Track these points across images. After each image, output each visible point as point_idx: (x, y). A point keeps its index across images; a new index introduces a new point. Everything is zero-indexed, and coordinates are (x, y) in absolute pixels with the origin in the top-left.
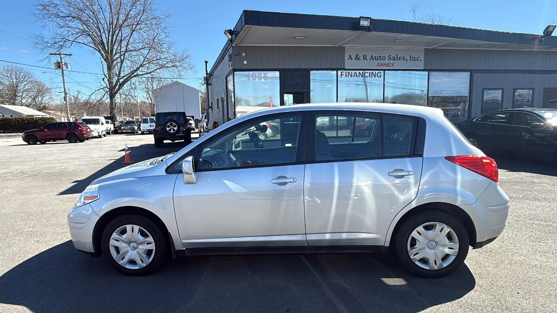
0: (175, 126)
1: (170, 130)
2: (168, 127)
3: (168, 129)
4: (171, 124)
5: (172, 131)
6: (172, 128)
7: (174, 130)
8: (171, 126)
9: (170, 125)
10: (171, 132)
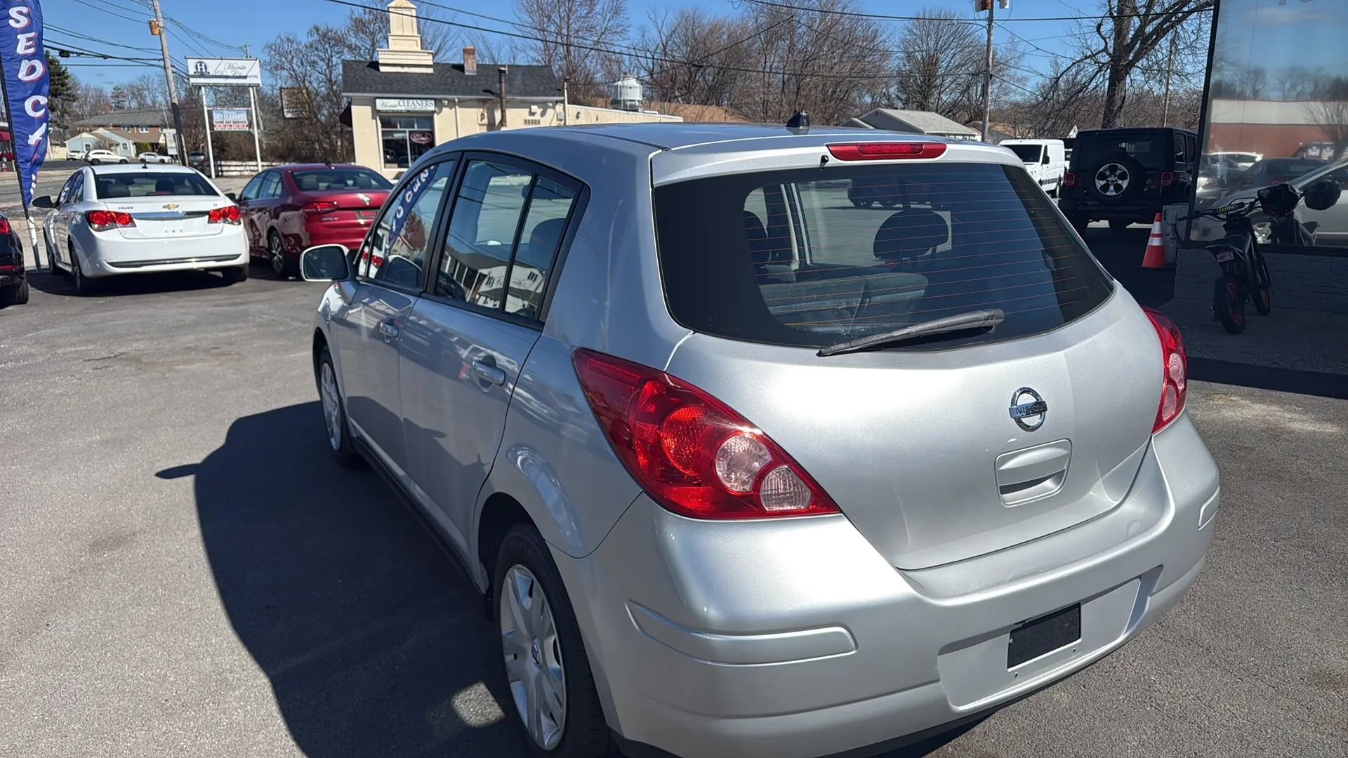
0: (1123, 177)
1: (1106, 187)
2: (1102, 177)
3: (1100, 183)
4: (1113, 170)
5: (1111, 192)
6: (1113, 182)
7: (1118, 187)
8: (1110, 176)
9: (1108, 173)
10: (1108, 194)
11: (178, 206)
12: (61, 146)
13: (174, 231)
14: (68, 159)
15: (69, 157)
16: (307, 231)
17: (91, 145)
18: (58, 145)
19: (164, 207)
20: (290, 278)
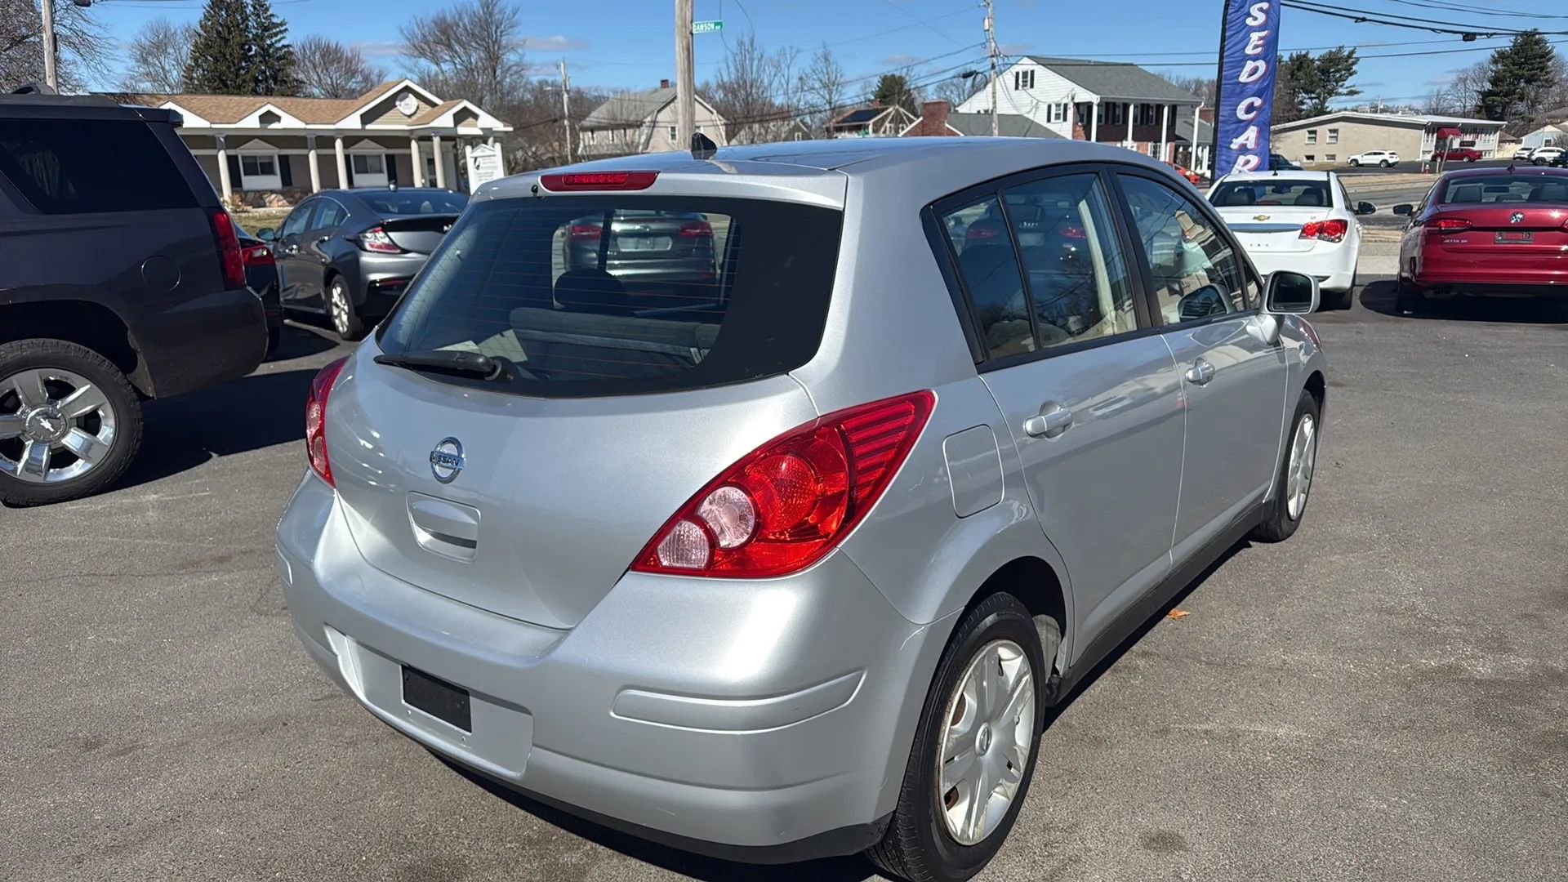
11: (1269, 218)
12: (1516, 143)
13: (1259, 245)
14: (1515, 158)
15: (1517, 156)
16: (1422, 254)
17: (1552, 141)
18: (1513, 141)
19: (1255, 218)
20: (1405, 312)
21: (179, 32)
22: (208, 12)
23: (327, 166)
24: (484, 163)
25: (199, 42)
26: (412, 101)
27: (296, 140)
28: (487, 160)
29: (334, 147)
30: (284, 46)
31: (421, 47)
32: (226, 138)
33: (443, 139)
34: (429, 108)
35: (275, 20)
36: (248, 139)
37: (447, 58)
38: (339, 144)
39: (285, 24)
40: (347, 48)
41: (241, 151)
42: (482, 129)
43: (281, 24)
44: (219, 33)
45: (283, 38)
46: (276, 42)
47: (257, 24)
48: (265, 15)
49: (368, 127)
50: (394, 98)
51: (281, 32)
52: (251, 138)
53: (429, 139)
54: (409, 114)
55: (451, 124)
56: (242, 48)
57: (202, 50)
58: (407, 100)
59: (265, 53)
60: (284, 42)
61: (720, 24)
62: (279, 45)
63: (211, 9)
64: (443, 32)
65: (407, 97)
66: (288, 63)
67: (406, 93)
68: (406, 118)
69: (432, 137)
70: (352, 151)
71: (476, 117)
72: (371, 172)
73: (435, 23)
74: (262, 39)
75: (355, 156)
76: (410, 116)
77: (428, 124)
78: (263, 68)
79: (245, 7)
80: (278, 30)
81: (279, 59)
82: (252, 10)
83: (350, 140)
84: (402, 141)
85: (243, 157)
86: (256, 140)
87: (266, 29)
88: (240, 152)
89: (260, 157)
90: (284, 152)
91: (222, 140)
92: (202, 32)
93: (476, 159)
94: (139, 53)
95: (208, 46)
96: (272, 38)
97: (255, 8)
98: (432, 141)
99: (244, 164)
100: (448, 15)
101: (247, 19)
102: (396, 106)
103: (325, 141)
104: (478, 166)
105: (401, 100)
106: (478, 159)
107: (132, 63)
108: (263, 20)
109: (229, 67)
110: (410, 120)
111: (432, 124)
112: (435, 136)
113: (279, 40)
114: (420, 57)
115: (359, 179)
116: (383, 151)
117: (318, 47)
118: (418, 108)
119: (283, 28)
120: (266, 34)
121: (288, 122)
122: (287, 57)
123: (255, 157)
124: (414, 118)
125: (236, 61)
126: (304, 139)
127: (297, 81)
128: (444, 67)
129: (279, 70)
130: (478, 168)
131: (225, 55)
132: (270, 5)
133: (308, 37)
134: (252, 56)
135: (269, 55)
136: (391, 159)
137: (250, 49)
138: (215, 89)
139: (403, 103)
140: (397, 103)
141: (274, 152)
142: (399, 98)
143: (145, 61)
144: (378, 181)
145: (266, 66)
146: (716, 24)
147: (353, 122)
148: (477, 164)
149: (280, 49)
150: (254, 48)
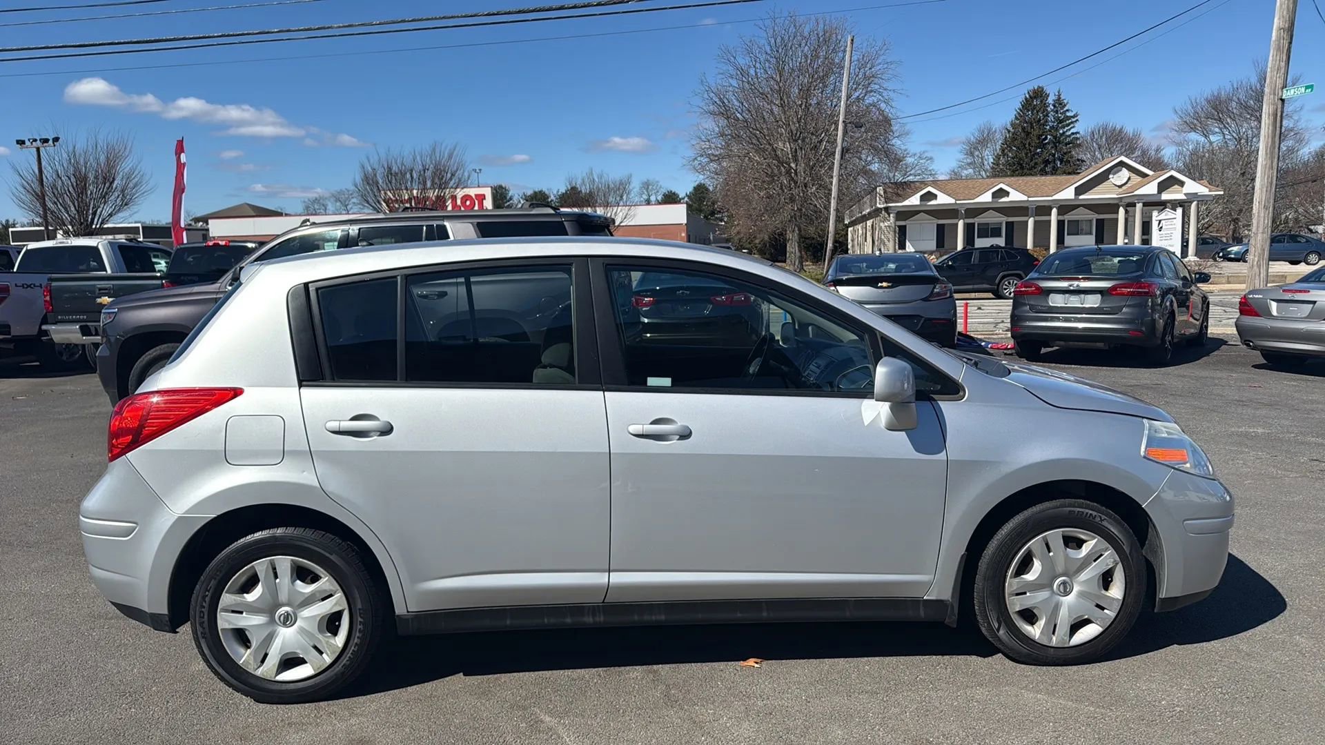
21: (998, 131)
22: (1019, 113)
23: (1042, 230)
24: (1166, 225)
25: (1008, 136)
26: (1125, 173)
27: (1020, 210)
28: (1169, 222)
29: (1050, 215)
30: (1073, 134)
31: (1192, 123)
32: (965, 211)
33: (1145, 205)
34: (1139, 179)
35: (1068, 114)
36: (985, 210)
37: (1217, 130)
38: (1054, 211)
39: (1077, 116)
40: (1129, 130)
41: (978, 220)
42: (1185, 194)
43: (1073, 117)
44: (1023, 129)
45: (1073, 127)
46: (1066, 131)
47: (1054, 118)
48: (1062, 111)
49: (1081, 197)
50: (1109, 171)
51: (1072, 123)
52: (988, 209)
53: (1134, 205)
54: (1120, 184)
55: (1155, 191)
56: (1039, 138)
57: (1008, 144)
58: (1120, 174)
59: (1057, 141)
60: (1073, 131)
61: (1311, 87)
62: (1068, 133)
63: (1021, 111)
64: (1215, 108)
65: (1121, 170)
66: (1074, 147)
67: (1119, 168)
68: (1117, 188)
69: (1135, 203)
70: (1067, 218)
71: (1182, 184)
72: (1082, 234)
73: (1209, 102)
74: (1057, 130)
75: (1068, 221)
76: (1120, 187)
77: (1133, 192)
78: (1053, 152)
79: (1047, 107)
80: (1070, 121)
81: (1066, 144)
82: (1052, 108)
83: (1065, 208)
84: (1112, 207)
85: (978, 224)
86: (991, 211)
87: (1061, 122)
88: (976, 221)
89: (991, 223)
90: (1011, 219)
91: (963, 212)
92: (1011, 129)
93: (1160, 221)
94: (968, 148)
95: (1014, 139)
96: (1064, 128)
97: (1054, 106)
98: (1135, 206)
99: (978, 229)
100: (1223, 93)
101: (1047, 115)
102: (1109, 179)
103: (1044, 210)
104: (1161, 228)
105: (1114, 174)
106: (1162, 222)
107: (962, 156)
108: (1060, 115)
109: (1026, 154)
110: (1120, 190)
111: (1136, 193)
112: (1138, 203)
113: (1070, 130)
114: (1191, 132)
115: (1070, 241)
116: (1095, 217)
117: (1105, 129)
118: (1129, 179)
119: (1074, 120)
120: (1060, 125)
121: (1015, 196)
122: (1074, 143)
123: (988, 224)
124: (1124, 188)
125: (1032, 149)
126: (1027, 208)
127: (1078, 160)
128: (1212, 138)
129: (1065, 153)
130: (1160, 229)
131: (1024, 145)
132: (1067, 103)
133: (1098, 125)
134: (1046, 144)
135: (1059, 142)
136: (1100, 223)
137: (1046, 138)
138: (1014, 171)
139: (1115, 176)
140: (1111, 176)
141: (1004, 219)
142: (1113, 171)
143: (972, 154)
144: (1087, 241)
145: (1056, 150)
146: (1307, 88)
147: (1068, 194)
148: (1160, 226)
149: (1069, 136)
150: (1049, 137)
